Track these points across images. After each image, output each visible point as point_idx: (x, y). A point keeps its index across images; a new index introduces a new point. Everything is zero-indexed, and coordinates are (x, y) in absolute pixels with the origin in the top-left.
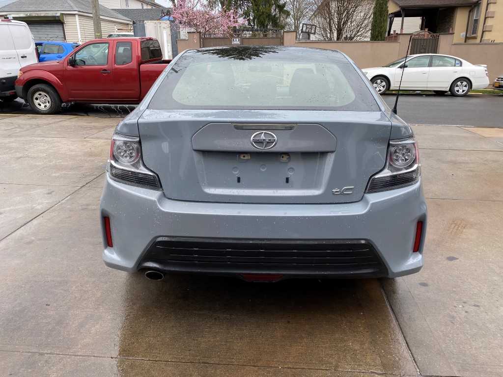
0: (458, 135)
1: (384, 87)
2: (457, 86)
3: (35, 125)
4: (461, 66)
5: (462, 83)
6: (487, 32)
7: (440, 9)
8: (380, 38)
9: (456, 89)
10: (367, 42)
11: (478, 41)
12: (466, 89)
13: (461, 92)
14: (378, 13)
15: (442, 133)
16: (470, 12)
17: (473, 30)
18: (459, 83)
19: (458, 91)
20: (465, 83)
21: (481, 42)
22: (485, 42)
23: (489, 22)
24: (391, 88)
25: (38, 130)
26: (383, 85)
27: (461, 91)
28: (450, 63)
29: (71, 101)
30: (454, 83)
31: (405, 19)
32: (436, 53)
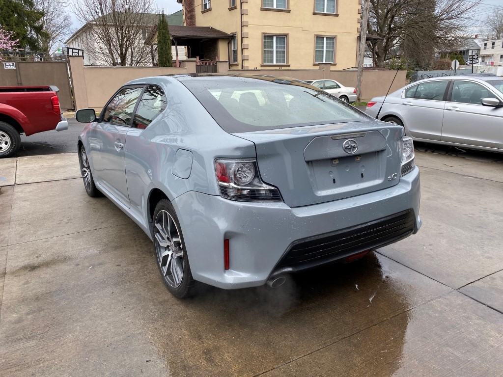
6: (245, 61)
7: (204, 40)
8: (168, 64)
10: (150, 67)
11: (240, 67)
14: (163, 42)
16: (228, 43)
17: (234, 59)
21: (242, 68)
22: (246, 69)
23: (246, 53)
31: (179, 47)
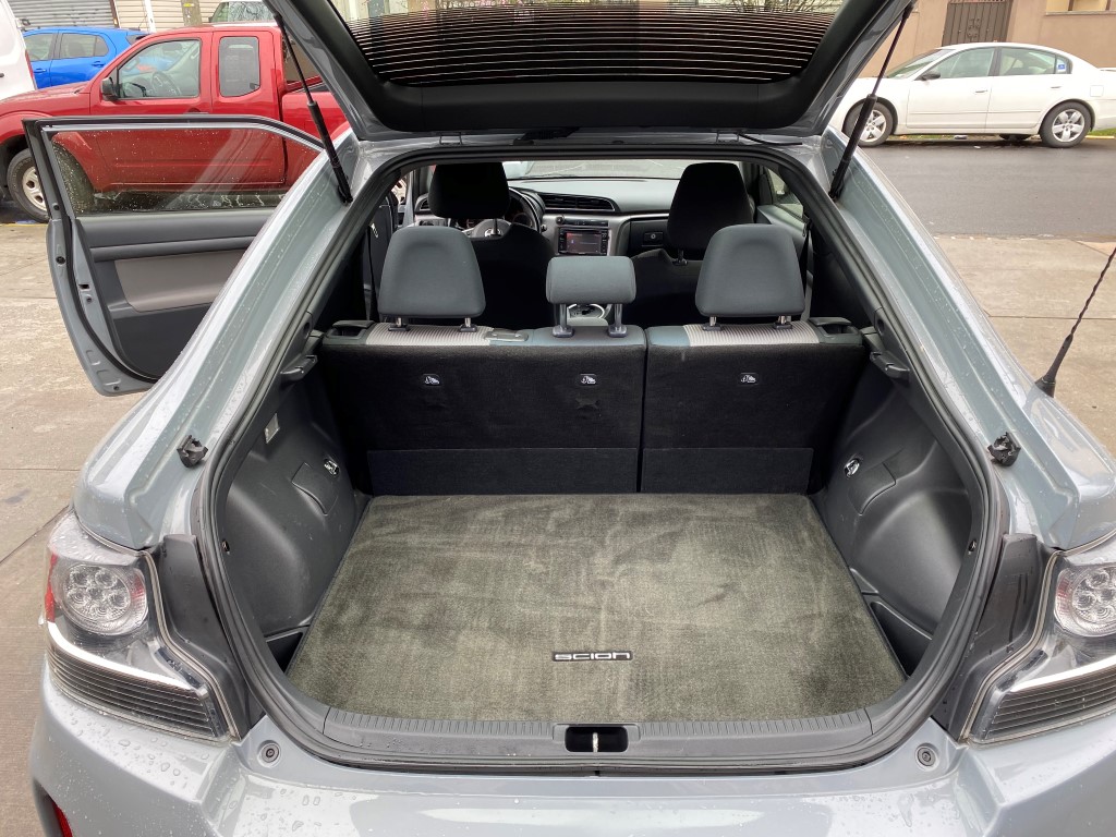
0: (1080, 268)
1: (880, 127)
2: (1058, 122)
3: (21, 258)
4: (1069, 71)
5: (1070, 114)
9: (1056, 129)
11: (1101, 6)
12: (1078, 128)
13: (1066, 138)
15: (1041, 264)
18: (1063, 115)
19: (1059, 135)
20: (1077, 115)
21: (1108, 8)
24: (899, 130)
25: (26, 274)
26: (878, 124)
27: (1066, 134)
28: (1041, 64)
29: (115, 188)
30: (1051, 116)
32: (1004, 41)
